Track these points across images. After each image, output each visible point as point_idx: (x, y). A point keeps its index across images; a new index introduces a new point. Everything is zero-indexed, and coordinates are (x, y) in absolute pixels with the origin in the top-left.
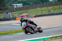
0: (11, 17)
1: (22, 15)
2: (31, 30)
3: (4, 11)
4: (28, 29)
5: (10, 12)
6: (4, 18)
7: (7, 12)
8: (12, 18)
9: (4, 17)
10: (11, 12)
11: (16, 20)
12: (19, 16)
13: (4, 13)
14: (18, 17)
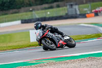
0: (78, 13)
1: (97, 10)
2: (52, 44)
3: (67, 2)
4: (46, 41)
5: (76, 4)
6: (67, 14)
7: (72, 5)
8: (80, 15)
9: (66, 12)
10: (78, 5)
11: (86, 17)
12: (91, 11)
13: (67, 6)
14: (89, 12)
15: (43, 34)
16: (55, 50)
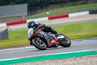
4: (36, 40)
15: (34, 33)
16: (45, 49)
